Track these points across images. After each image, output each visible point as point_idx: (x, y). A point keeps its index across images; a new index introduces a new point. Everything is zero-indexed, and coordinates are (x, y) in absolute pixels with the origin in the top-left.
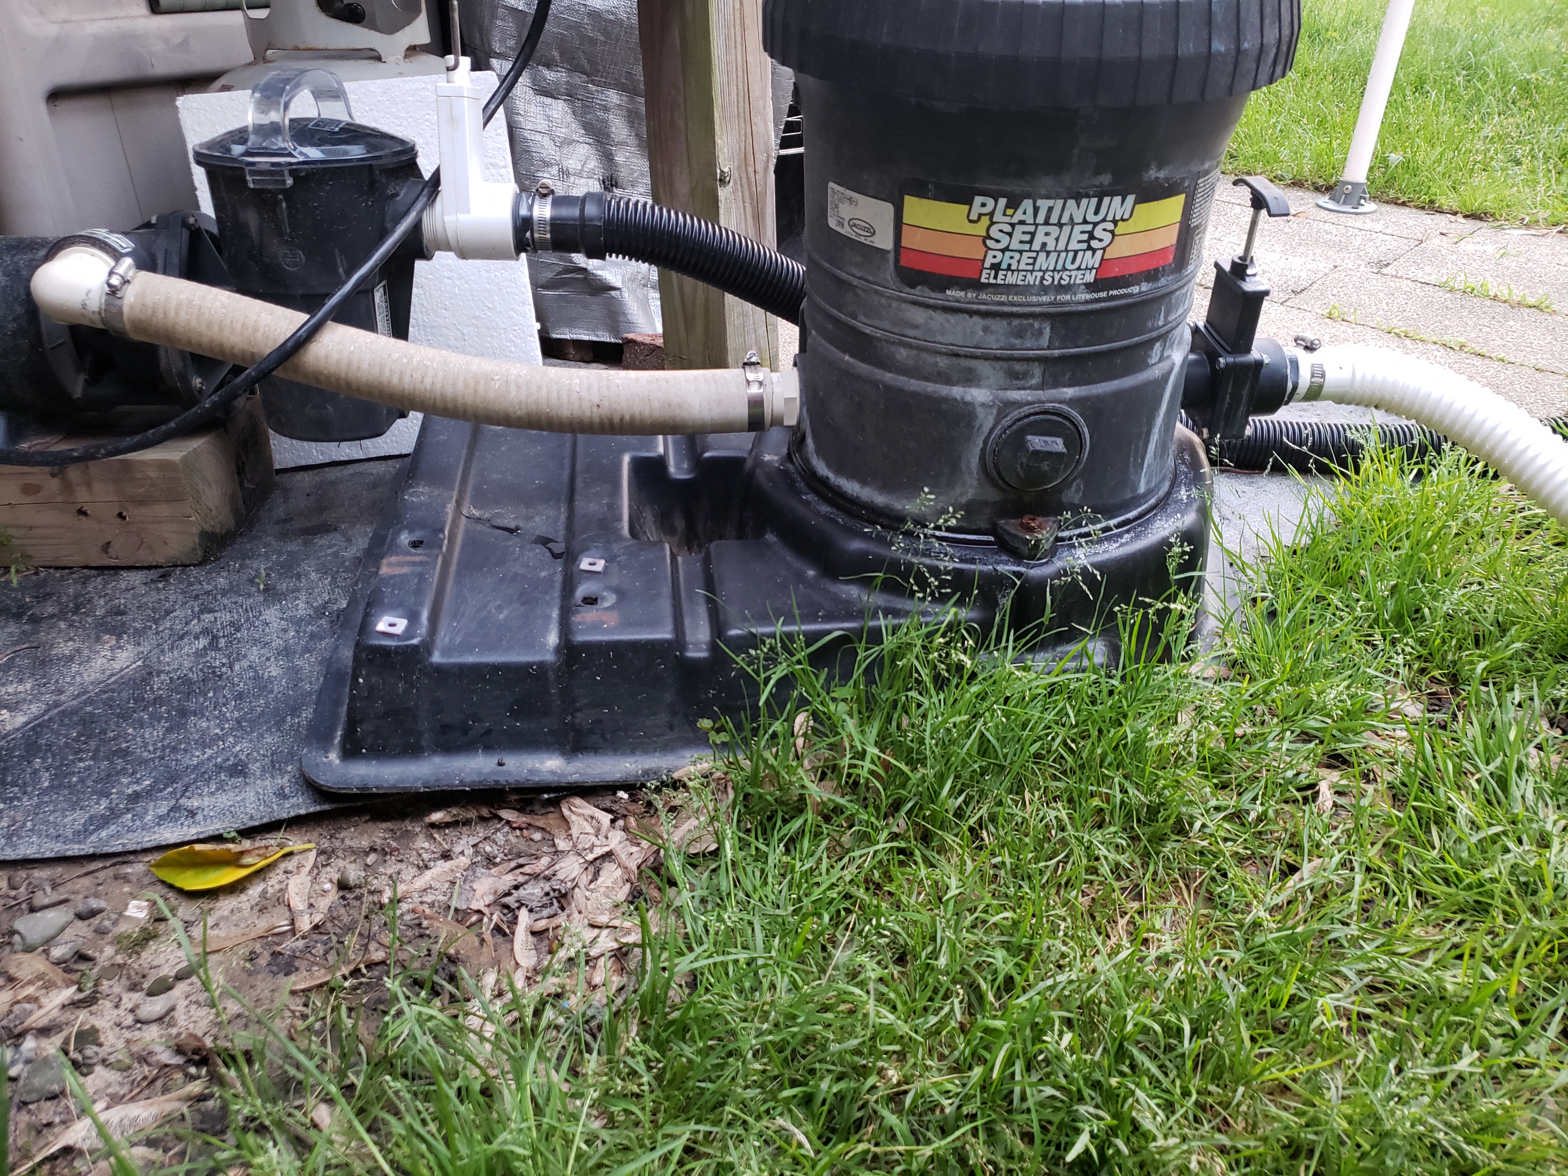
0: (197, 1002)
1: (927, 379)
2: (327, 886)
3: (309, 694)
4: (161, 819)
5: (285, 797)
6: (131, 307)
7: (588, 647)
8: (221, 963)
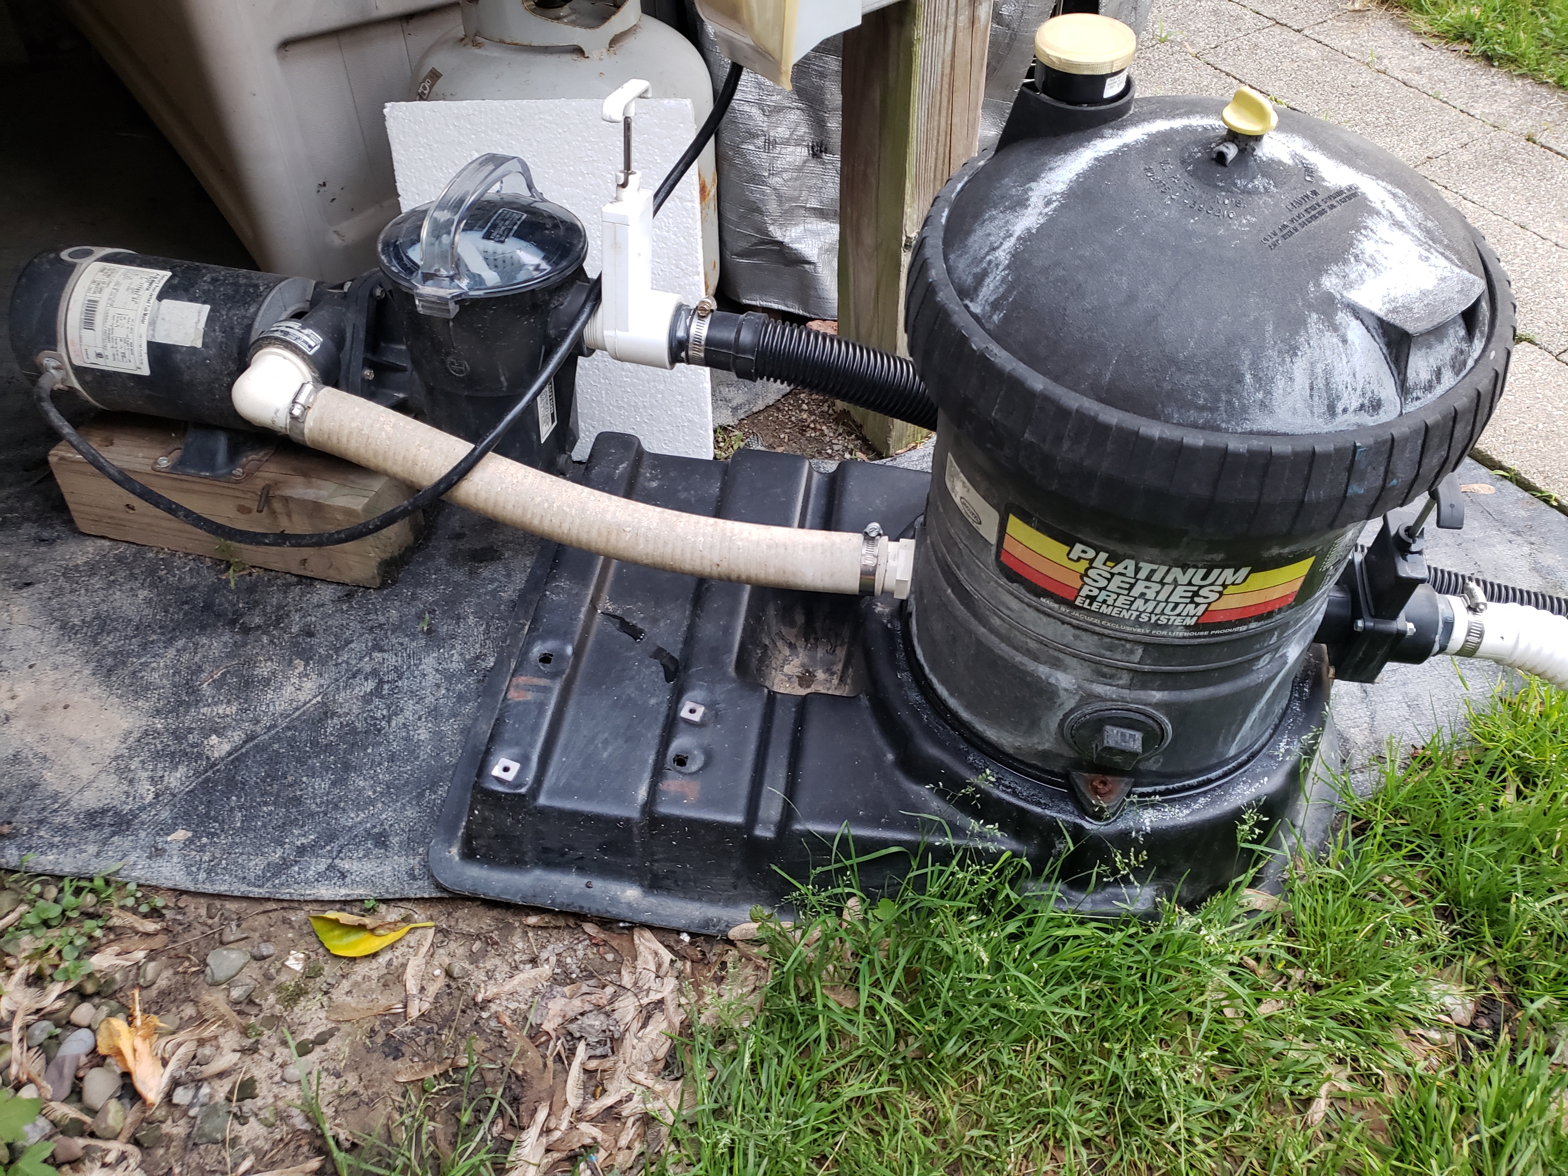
0: (327, 1070)
1: (1016, 649)
2: (437, 972)
3: (446, 768)
4: (320, 877)
5: (414, 878)
6: (311, 430)
7: (668, 819)
8: (349, 1034)
